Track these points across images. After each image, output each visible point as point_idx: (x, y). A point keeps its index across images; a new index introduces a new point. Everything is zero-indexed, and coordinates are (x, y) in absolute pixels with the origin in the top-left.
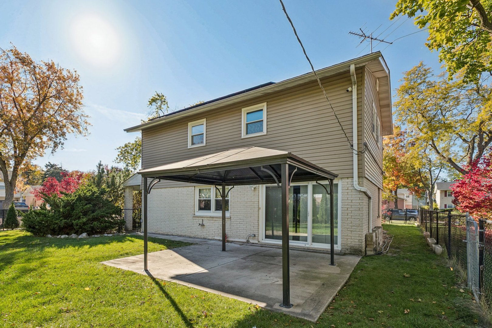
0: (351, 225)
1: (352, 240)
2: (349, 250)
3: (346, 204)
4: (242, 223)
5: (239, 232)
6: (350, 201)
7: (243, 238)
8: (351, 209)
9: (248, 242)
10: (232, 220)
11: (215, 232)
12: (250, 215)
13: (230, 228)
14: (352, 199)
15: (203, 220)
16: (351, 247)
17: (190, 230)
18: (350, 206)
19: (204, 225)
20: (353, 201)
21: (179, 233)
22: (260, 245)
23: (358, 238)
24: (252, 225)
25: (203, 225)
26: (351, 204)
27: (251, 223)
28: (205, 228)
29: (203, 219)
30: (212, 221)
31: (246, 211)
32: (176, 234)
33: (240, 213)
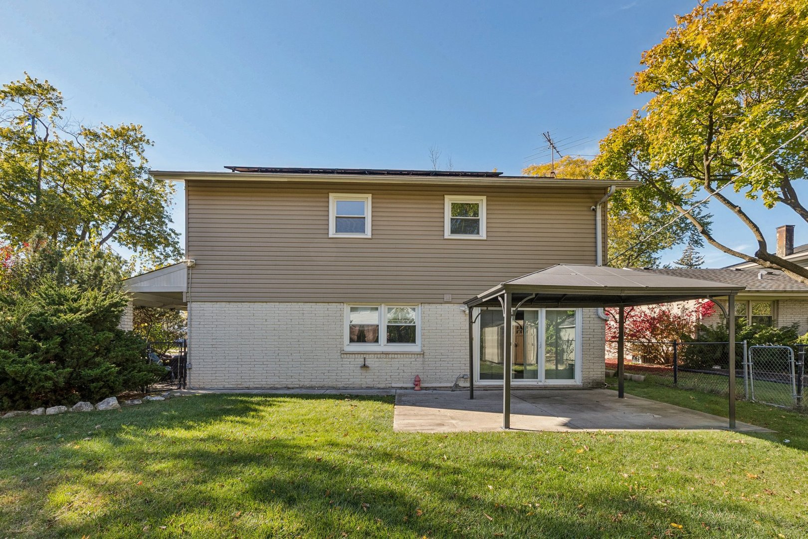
0: (593, 356)
1: (594, 373)
2: (591, 384)
3: (588, 333)
4: (445, 360)
5: (440, 374)
6: (592, 330)
7: (447, 381)
8: (593, 339)
9: (456, 386)
10: (425, 357)
11: (392, 377)
12: (458, 348)
13: (422, 368)
14: (594, 328)
15: (365, 358)
16: (594, 380)
17: (334, 377)
18: (592, 336)
19: (368, 367)
20: (595, 331)
21: (306, 383)
22: (483, 389)
23: (600, 370)
24: (462, 362)
25: (365, 366)
26: (593, 333)
27: (461, 359)
28: (370, 371)
29: (367, 356)
30: (385, 360)
31: (452, 342)
32: (297, 386)
33: (442, 345)
